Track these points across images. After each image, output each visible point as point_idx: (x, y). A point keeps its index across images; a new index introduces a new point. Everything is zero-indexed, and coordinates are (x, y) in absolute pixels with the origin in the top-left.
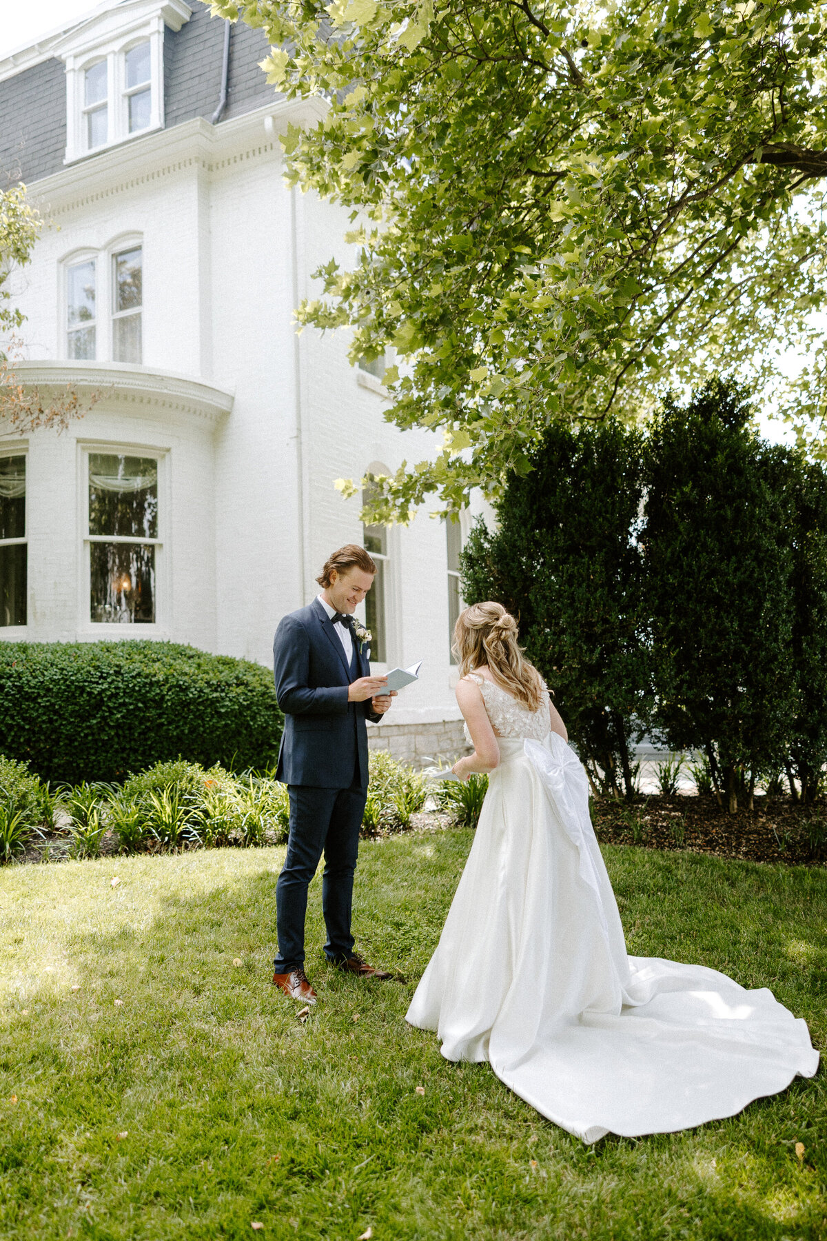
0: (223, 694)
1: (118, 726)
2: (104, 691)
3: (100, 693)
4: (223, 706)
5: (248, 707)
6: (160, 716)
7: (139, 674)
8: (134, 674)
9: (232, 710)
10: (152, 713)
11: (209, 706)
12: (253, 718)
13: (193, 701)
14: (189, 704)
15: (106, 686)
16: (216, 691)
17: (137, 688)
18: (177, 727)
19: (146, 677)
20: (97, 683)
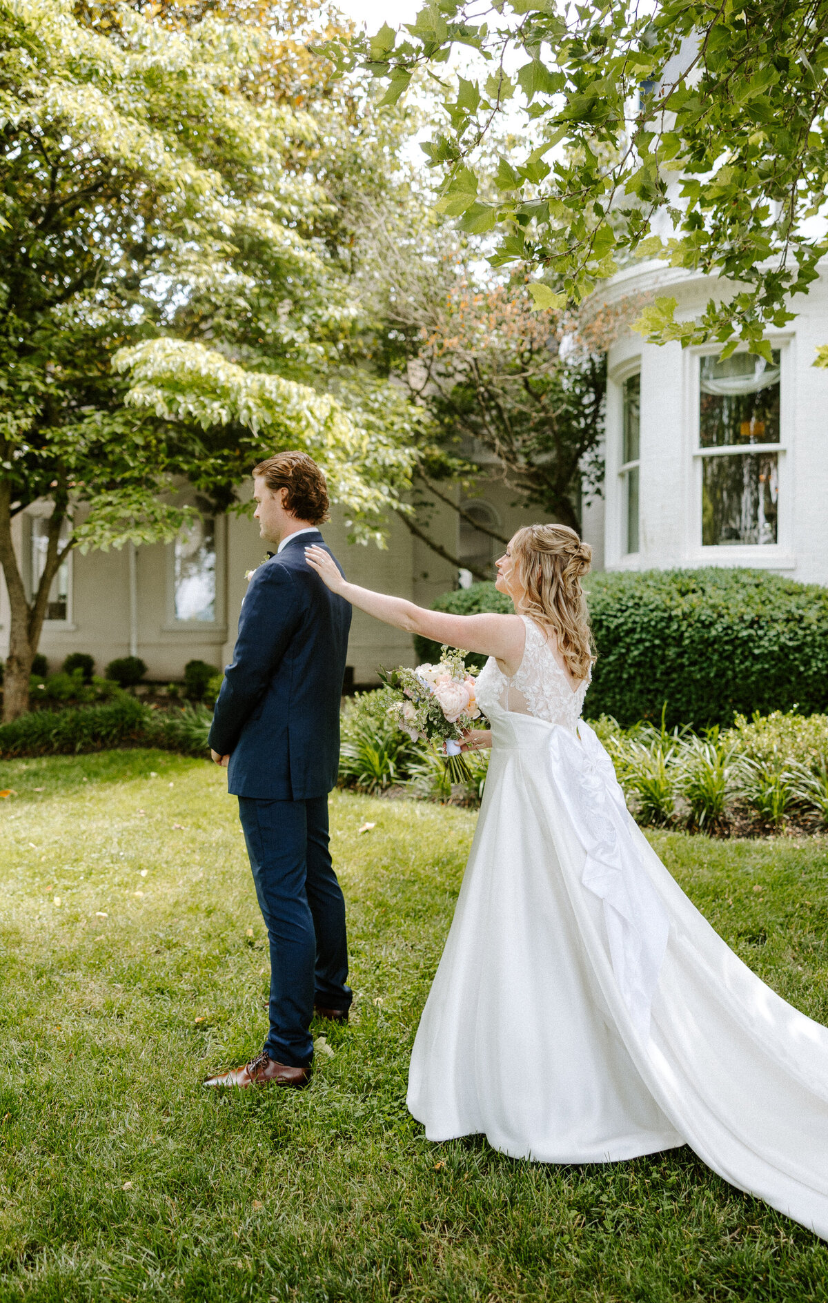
0: (761, 632)
1: (638, 665)
2: (622, 624)
3: (617, 627)
4: (759, 647)
5: (798, 649)
6: (680, 655)
7: (657, 608)
8: (651, 607)
9: (771, 652)
10: (671, 652)
11: (740, 645)
12: (807, 663)
13: (717, 639)
14: (714, 642)
15: (621, 620)
16: (751, 626)
17: (653, 623)
18: (701, 670)
19: (665, 611)
20: (615, 617)
